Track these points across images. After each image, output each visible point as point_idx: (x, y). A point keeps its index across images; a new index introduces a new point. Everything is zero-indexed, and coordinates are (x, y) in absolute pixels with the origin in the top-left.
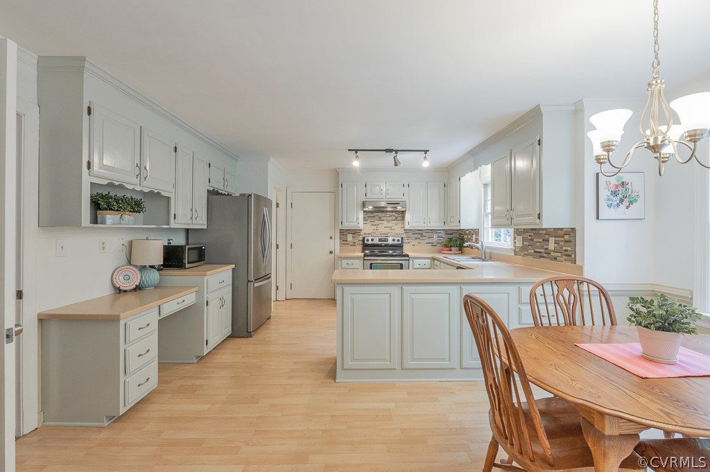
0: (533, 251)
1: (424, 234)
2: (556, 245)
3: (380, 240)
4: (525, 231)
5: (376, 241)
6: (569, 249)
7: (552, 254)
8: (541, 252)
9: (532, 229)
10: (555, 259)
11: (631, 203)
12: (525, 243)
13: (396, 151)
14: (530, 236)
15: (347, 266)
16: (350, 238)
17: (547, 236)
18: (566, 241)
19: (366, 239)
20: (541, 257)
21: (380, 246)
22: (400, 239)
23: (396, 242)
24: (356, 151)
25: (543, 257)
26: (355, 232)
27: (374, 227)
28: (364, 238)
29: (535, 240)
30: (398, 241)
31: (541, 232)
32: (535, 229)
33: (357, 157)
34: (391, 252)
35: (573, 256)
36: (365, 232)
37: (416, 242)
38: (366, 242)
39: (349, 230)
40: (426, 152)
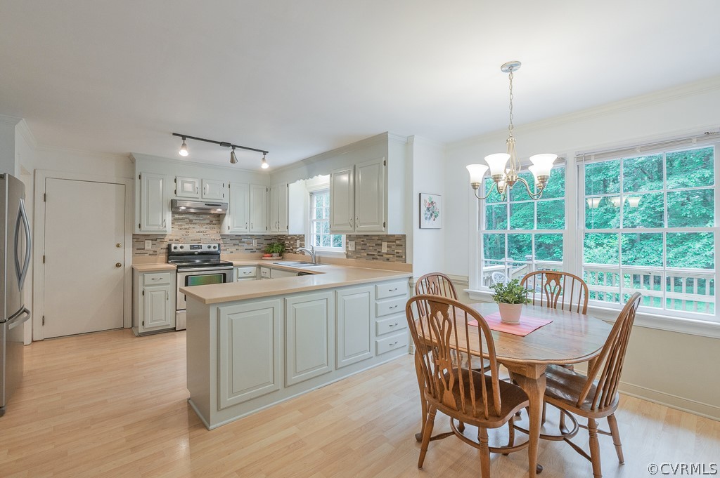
0: (366, 254)
1: (243, 240)
2: (389, 249)
3: (192, 247)
4: (358, 237)
5: (187, 249)
6: (400, 251)
7: (384, 256)
8: (374, 255)
9: (365, 236)
10: (388, 260)
11: (436, 217)
12: (357, 247)
13: (234, 147)
14: (363, 241)
15: (153, 282)
16: (148, 245)
17: (380, 241)
18: (397, 245)
19: (173, 246)
20: (373, 258)
21: (192, 254)
22: (217, 245)
23: (212, 249)
24: (184, 137)
25: (377, 259)
26: (156, 238)
27: (184, 232)
28: (169, 246)
29: (368, 245)
30: (215, 247)
31: (373, 238)
32: (368, 236)
33: (184, 145)
34: (197, 261)
35: (404, 257)
36: (171, 238)
37: (233, 249)
38: (173, 250)
39: (145, 235)
40: (265, 153)
